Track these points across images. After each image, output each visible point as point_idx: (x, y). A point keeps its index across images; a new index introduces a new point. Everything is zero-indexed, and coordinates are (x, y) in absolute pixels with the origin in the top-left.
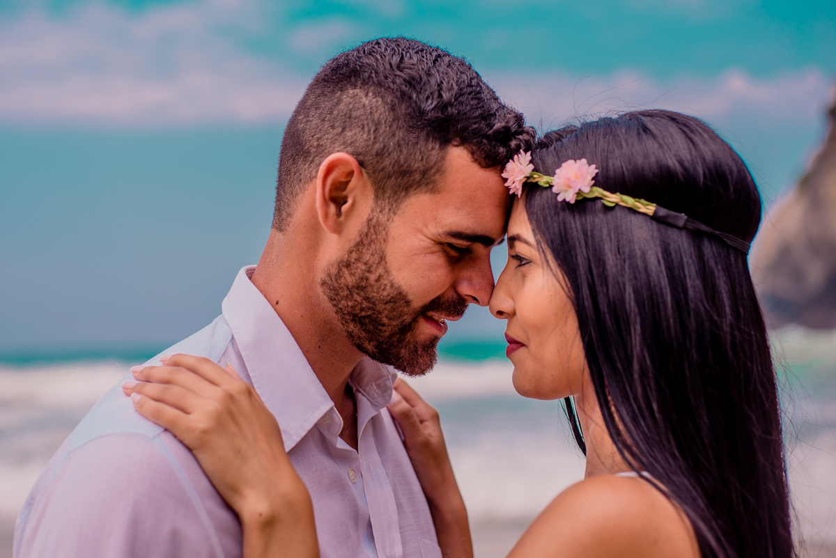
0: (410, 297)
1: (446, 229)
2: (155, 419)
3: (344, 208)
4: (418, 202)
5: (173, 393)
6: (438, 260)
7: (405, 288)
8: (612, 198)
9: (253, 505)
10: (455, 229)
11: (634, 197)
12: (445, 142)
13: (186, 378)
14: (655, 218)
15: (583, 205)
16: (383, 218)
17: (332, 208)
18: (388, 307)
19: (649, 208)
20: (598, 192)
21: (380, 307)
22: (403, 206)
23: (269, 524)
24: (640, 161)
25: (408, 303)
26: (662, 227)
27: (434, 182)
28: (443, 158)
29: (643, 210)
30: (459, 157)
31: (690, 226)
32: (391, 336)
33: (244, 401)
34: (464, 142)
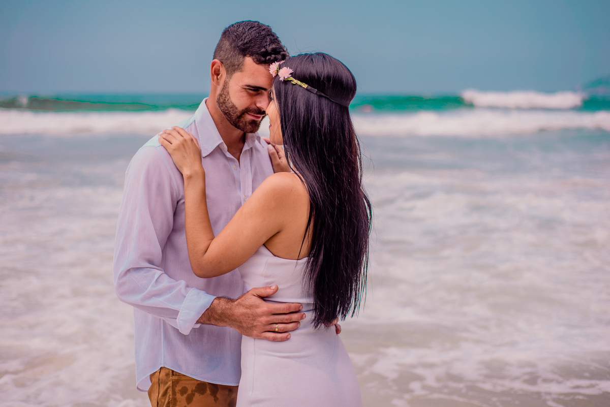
0: (237, 106)
1: (245, 84)
3: (219, 77)
4: (237, 75)
5: (169, 138)
6: (244, 94)
7: (235, 104)
8: (295, 81)
10: (248, 84)
11: (301, 82)
12: (245, 55)
13: (175, 134)
14: (307, 89)
15: (286, 82)
16: (228, 80)
17: (215, 77)
18: (232, 109)
19: (305, 86)
20: (292, 78)
21: (230, 109)
22: (233, 76)
23: (190, 177)
24: (305, 71)
25: (236, 108)
26: (309, 93)
27: (241, 68)
28: (244, 61)
29: (303, 86)
30: (249, 60)
31: (318, 93)
32: (236, 119)
33: (189, 142)
34: (251, 55)
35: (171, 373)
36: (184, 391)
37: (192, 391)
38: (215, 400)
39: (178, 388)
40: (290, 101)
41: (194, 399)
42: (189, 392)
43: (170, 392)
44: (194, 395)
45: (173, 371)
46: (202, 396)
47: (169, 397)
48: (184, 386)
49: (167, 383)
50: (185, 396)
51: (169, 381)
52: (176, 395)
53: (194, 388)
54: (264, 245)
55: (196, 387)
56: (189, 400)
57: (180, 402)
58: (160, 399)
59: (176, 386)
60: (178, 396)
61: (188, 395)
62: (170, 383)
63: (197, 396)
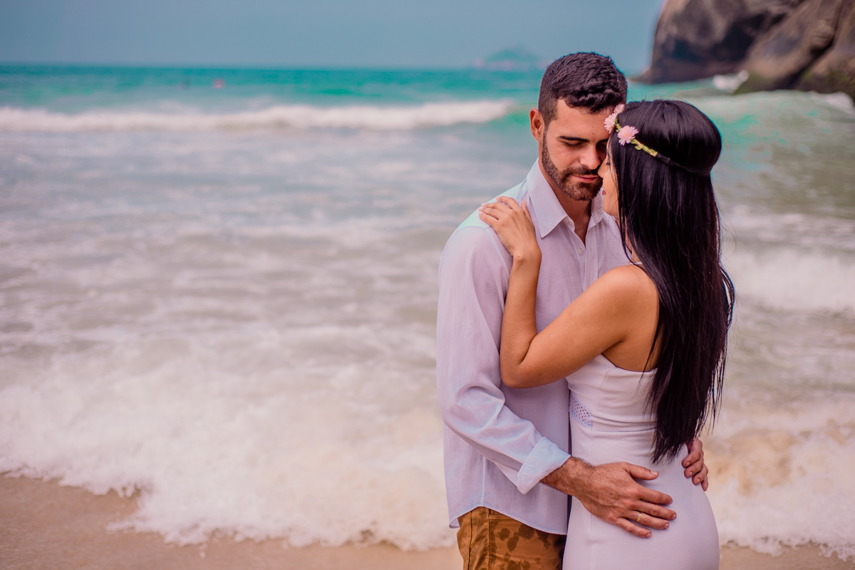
1: (560, 135)
2: (485, 221)
3: (539, 130)
5: (495, 212)
6: (561, 149)
7: (554, 163)
8: (640, 146)
9: (518, 254)
10: (563, 135)
11: (649, 147)
12: (557, 98)
13: (501, 206)
14: (655, 158)
15: (628, 147)
17: (536, 131)
19: (654, 153)
20: (636, 142)
23: (522, 260)
26: (658, 163)
27: (555, 116)
28: (556, 105)
29: (652, 154)
30: (562, 104)
31: (671, 164)
33: (521, 215)
35: (487, 511)
36: (504, 535)
37: (515, 534)
38: (545, 545)
39: (496, 531)
40: (633, 172)
41: (518, 544)
42: (512, 535)
43: (487, 534)
44: (517, 539)
45: (490, 510)
46: (527, 541)
47: (485, 542)
48: (505, 527)
49: (482, 524)
50: (507, 540)
51: (485, 522)
52: (494, 540)
53: (517, 531)
54: (602, 354)
55: (520, 530)
56: (512, 545)
57: (500, 548)
58: (474, 544)
59: (494, 528)
60: (498, 540)
61: (511, 539)
62: (486, 525)
63: (522, 541)
